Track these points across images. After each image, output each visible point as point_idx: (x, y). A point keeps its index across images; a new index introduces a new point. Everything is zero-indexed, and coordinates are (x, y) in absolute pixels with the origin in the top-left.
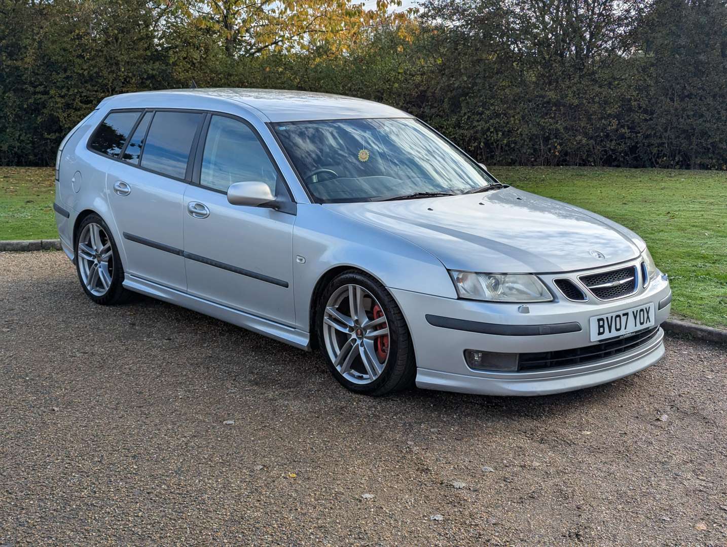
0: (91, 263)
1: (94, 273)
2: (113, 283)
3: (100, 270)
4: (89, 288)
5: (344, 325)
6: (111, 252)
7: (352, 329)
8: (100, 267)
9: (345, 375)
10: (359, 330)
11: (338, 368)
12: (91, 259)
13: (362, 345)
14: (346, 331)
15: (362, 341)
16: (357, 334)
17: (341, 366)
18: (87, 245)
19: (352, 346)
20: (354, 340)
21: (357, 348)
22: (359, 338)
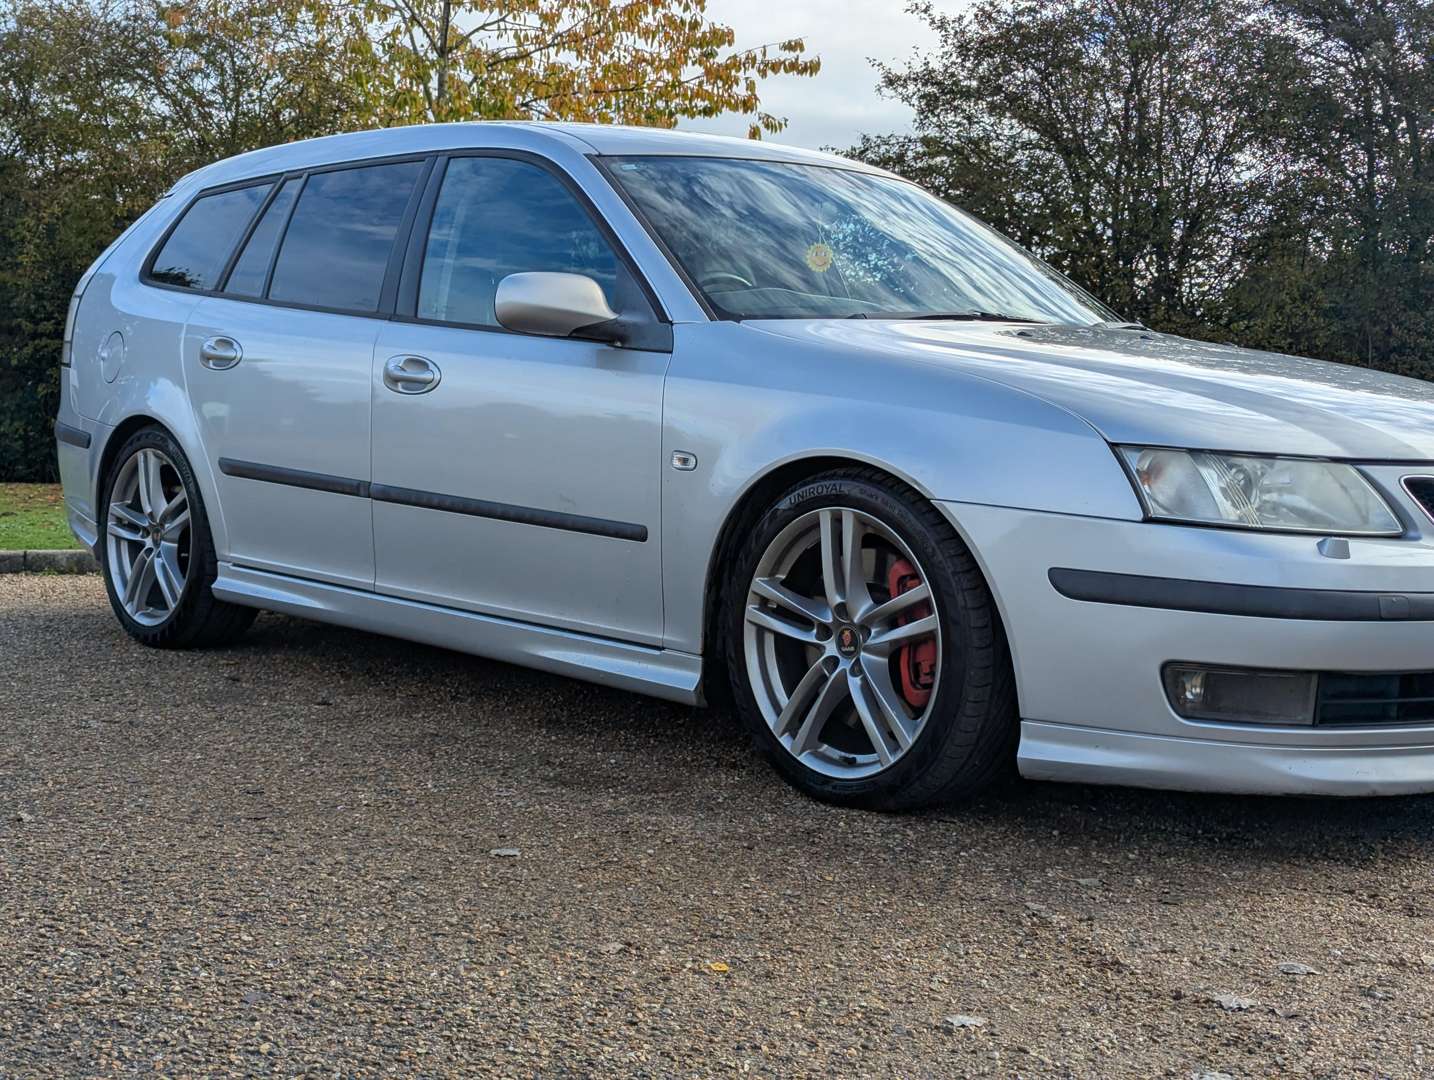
0: (135, 547)
1: (145, 573)
2: (188, 591)
3: (158, 562)
4: (128, 609)
5: (805, 623)
6: (186, 515)
7: (825, 632)
8: (159, 556)
9: (805, 759)
10: (847, 633)
11: (785, 741)
12: (137, 538)
13: (857, 670)
14: (810, 637)
15: (858, 660)
16: (840, 644)
17: (794, 736)
18: (129, 506)
19: (825, 679)
20: (833, 662)
21: (842, 681)
22: (847, 655)
